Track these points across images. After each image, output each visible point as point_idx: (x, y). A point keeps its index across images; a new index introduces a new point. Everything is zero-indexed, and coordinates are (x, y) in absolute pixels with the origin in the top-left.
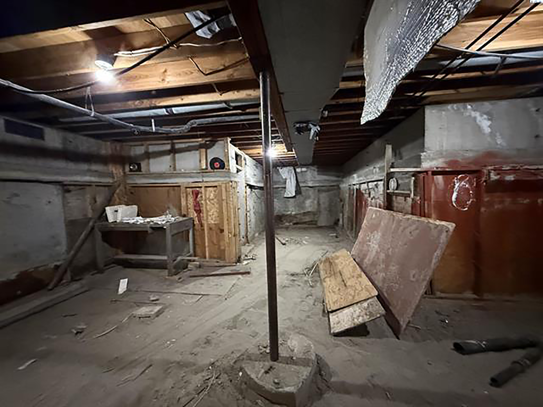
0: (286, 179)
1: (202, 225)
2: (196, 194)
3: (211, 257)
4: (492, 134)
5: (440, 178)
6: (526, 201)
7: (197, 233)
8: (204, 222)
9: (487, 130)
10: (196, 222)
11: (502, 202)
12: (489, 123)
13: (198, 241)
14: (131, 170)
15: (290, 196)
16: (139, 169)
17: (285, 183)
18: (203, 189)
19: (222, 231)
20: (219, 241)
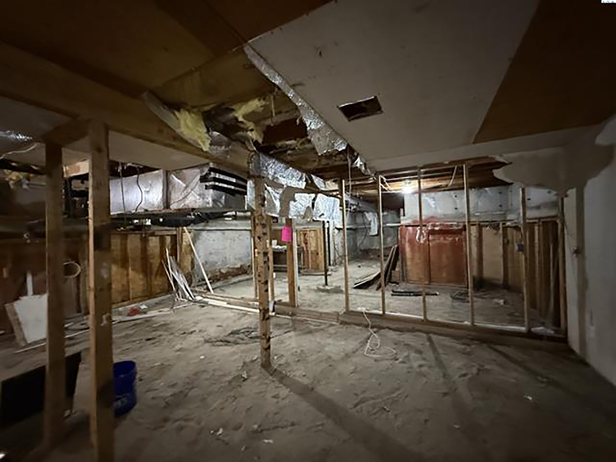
0: (371, 221)
1: (308, 251)
2: (305, 234)
3: (312, 268)
4: (436, 208)
5: (410, 228)
6: (450, 239)
7: (305, 255)
8: (309, 249)
9: (433, 206)
10: (305, 249)
11: (439, 239)
12: (433, 202)
13: (306, 259)
14: (274, 222)
15: (374, 234)
16: (277, 222)
17: (370, 224)
18: (308, 232)
19: (318, 254)
20: (316, 260)
